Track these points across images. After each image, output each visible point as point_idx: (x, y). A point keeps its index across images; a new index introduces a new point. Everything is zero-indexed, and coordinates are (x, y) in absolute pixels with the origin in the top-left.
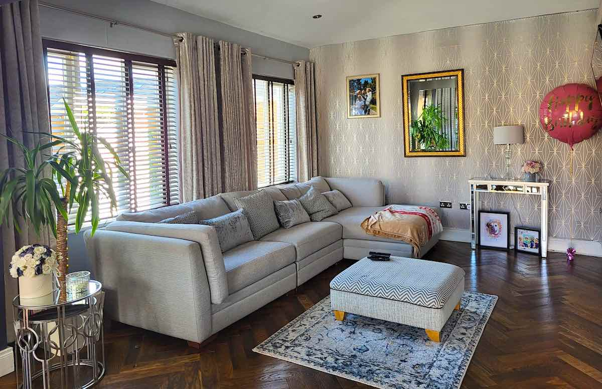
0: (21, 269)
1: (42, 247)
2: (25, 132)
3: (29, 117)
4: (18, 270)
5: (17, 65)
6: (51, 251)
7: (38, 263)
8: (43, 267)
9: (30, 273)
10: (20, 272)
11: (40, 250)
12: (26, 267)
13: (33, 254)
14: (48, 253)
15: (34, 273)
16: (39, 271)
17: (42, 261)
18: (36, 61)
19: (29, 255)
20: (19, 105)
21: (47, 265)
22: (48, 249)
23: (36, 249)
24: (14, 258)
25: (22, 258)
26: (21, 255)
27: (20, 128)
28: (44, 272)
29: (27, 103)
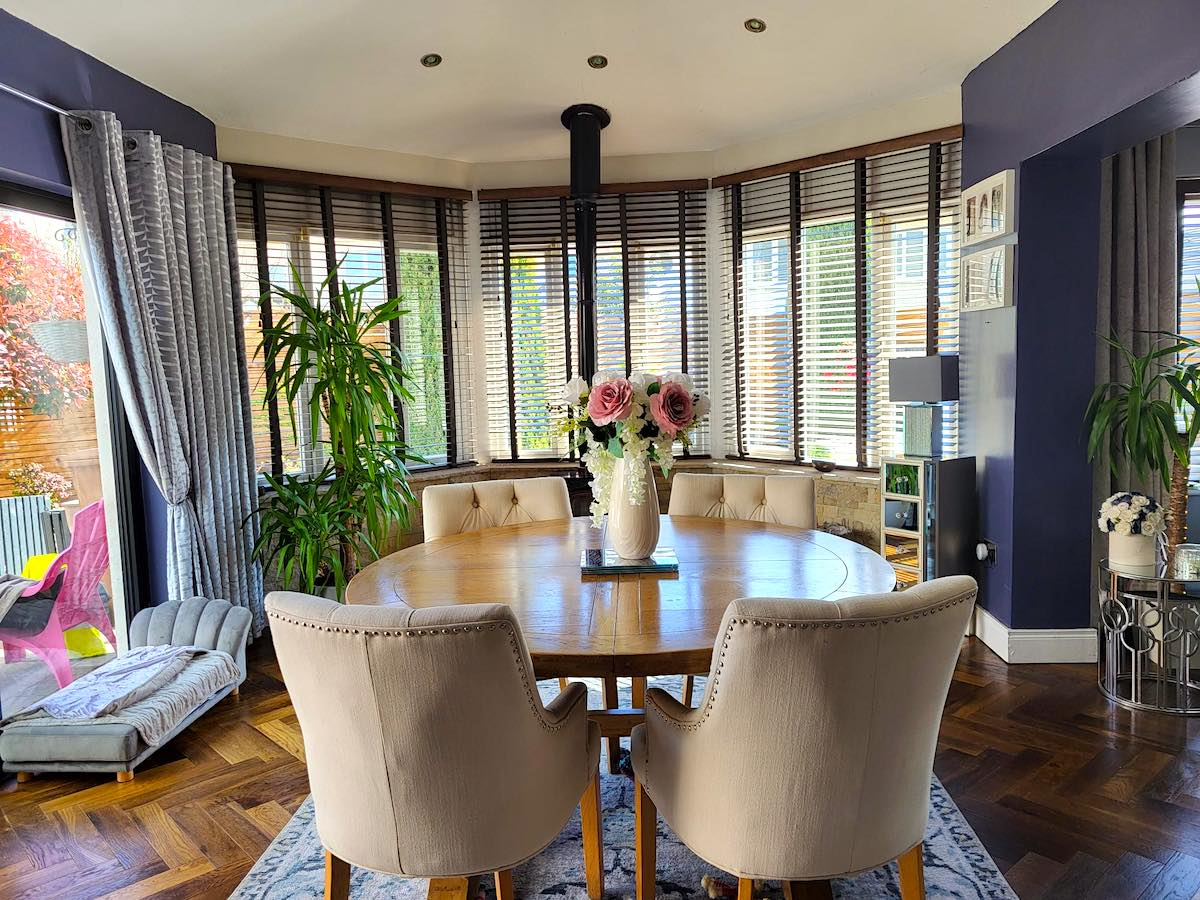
0: (1113, 521)
1: (1144, 498)
2: (1137, 331)
3: (1145, 307)
4: (1109, 522)
5: (1133, 230)
6: (1157, 507)
7: (1136, 517)
8: (1143, 524)
9: (1122, 531)
10: (1111, 525)
11: (1140, 501)
12: (1119, 520)
13: (1130, 504)
14: (1152, 507)
15: (1129, 530)
16: (1136, 529)
17: (1142, 516)
19: (1124, 505)
20: (1131, 290)
21: (1148, 523)
22: (1153, 502)
23: (1134, 498)
24: (1104, 505)
25: (1115, 508)
26: (1113, 504)
27: (1130, 326)
28: (1143, 532)
29: (1144, 286)
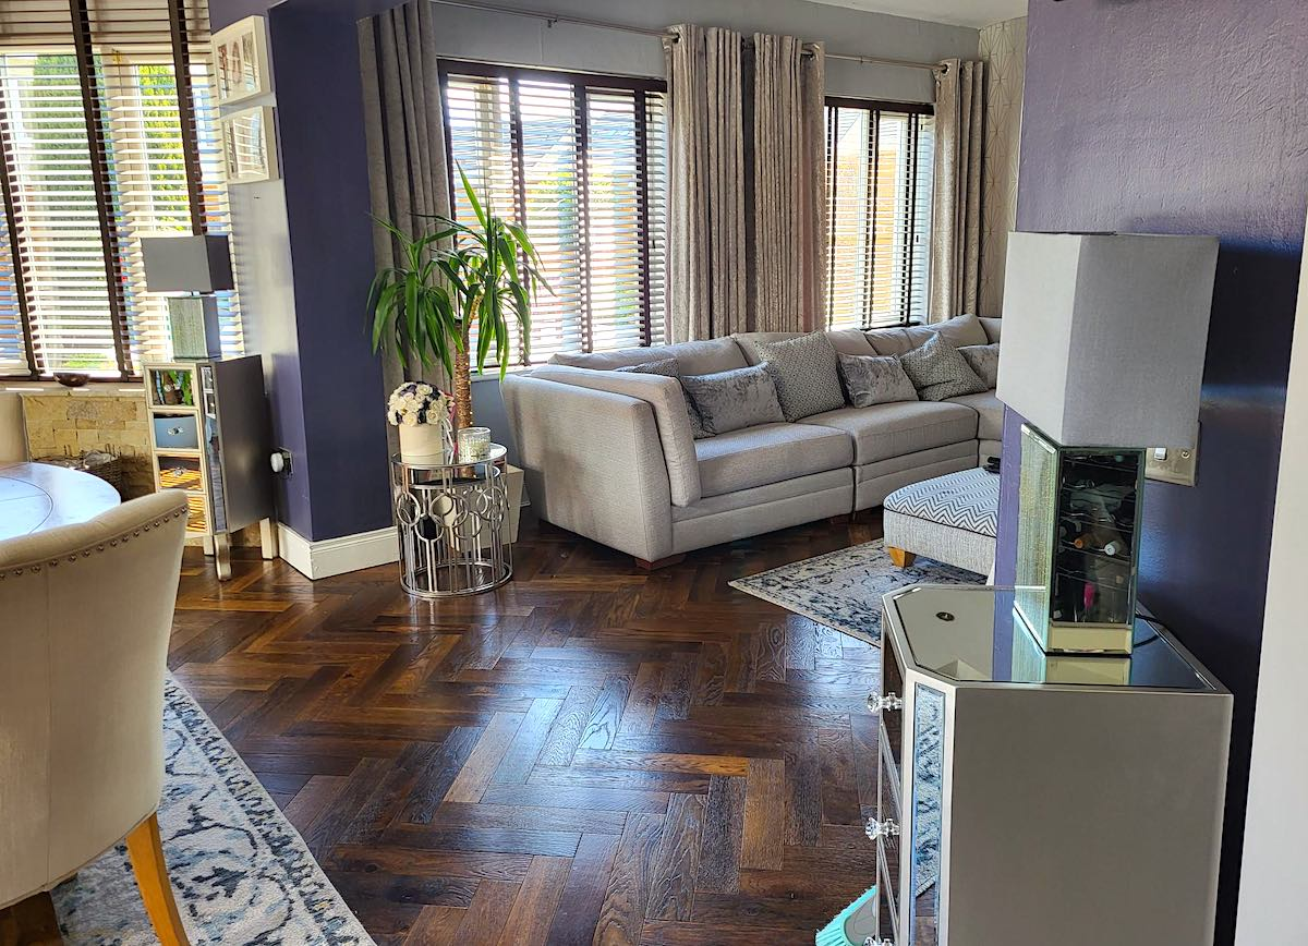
0: (400, 413)
1: (428, 386)
2: (414, 214)
3: (419, 188)
4: (397, 414)
5: (401, 105)
6: (439, 394)
7: (420, 406)
8: (427, 412)
9: (410, 419)
10: (399, 418)
11: (424, 390)
12: (406, 411)
13: (415, 393)
14: (435, 395)
15: (415, 420)
16: (422, 419)
17: (426, 405)
18: (429, 101)
19: (410, 394)
20: (405, 170)
21: (432, 411)
22: (435, 390)
23: (419, 386)
24: (392, 397)
25: (402, 399)
26: (400, 395)
27: (408, 208)
28: (429, 421)
29: (416, 167)
